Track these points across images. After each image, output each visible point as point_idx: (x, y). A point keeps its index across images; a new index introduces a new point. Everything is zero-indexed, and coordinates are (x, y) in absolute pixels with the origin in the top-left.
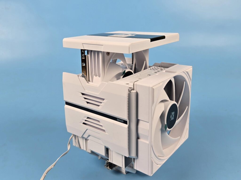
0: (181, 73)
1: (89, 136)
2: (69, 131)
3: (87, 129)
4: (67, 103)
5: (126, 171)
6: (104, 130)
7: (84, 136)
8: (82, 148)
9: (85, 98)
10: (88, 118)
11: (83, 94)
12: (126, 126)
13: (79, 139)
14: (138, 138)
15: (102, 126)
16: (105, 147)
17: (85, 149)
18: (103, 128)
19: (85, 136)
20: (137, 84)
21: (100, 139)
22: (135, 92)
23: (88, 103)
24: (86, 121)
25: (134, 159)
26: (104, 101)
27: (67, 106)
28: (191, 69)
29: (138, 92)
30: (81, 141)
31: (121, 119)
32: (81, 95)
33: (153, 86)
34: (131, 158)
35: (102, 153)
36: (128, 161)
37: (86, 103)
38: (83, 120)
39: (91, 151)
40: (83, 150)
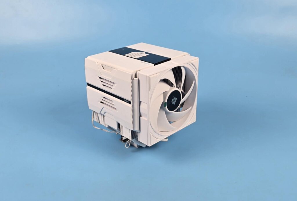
0: (183, 64)
1: (105, 113)
2: (90, 108)
3: (103, 107)
4: (89, 85)
5: (137, 145)
6: (115, 109)
7: (101, 113)
8: (101, 123)
9: (102, 82)
10: (104, 98)
11: (100, 78)
12: (130, 106)
13: (99, 116)
14: (140, 116)
15: (114, 105)
16: (117, 122)
17: (103, 124)
18: (115, 107)
19: (103, 113)
20: (139, 73)
21: (112, 115)
22: (137, 80)
23: (104, 85)
24: (102, 100)
25: (138, 132)
26: (115, 85)
27: (88, 87)
28: (198, 60)
29: (140, 79)
30: (100, 116)
31: (127, 100)
32: (99, 78)
33: (150, 76)
34: (136, 132)
35: (115, 127)
36: (134, 134)
37: (102, 86)
38: (100, 99)
39: (108, 126)
40: (102, 125)
